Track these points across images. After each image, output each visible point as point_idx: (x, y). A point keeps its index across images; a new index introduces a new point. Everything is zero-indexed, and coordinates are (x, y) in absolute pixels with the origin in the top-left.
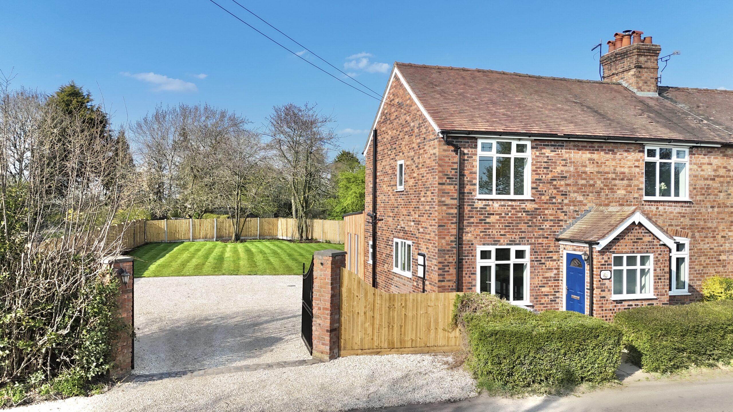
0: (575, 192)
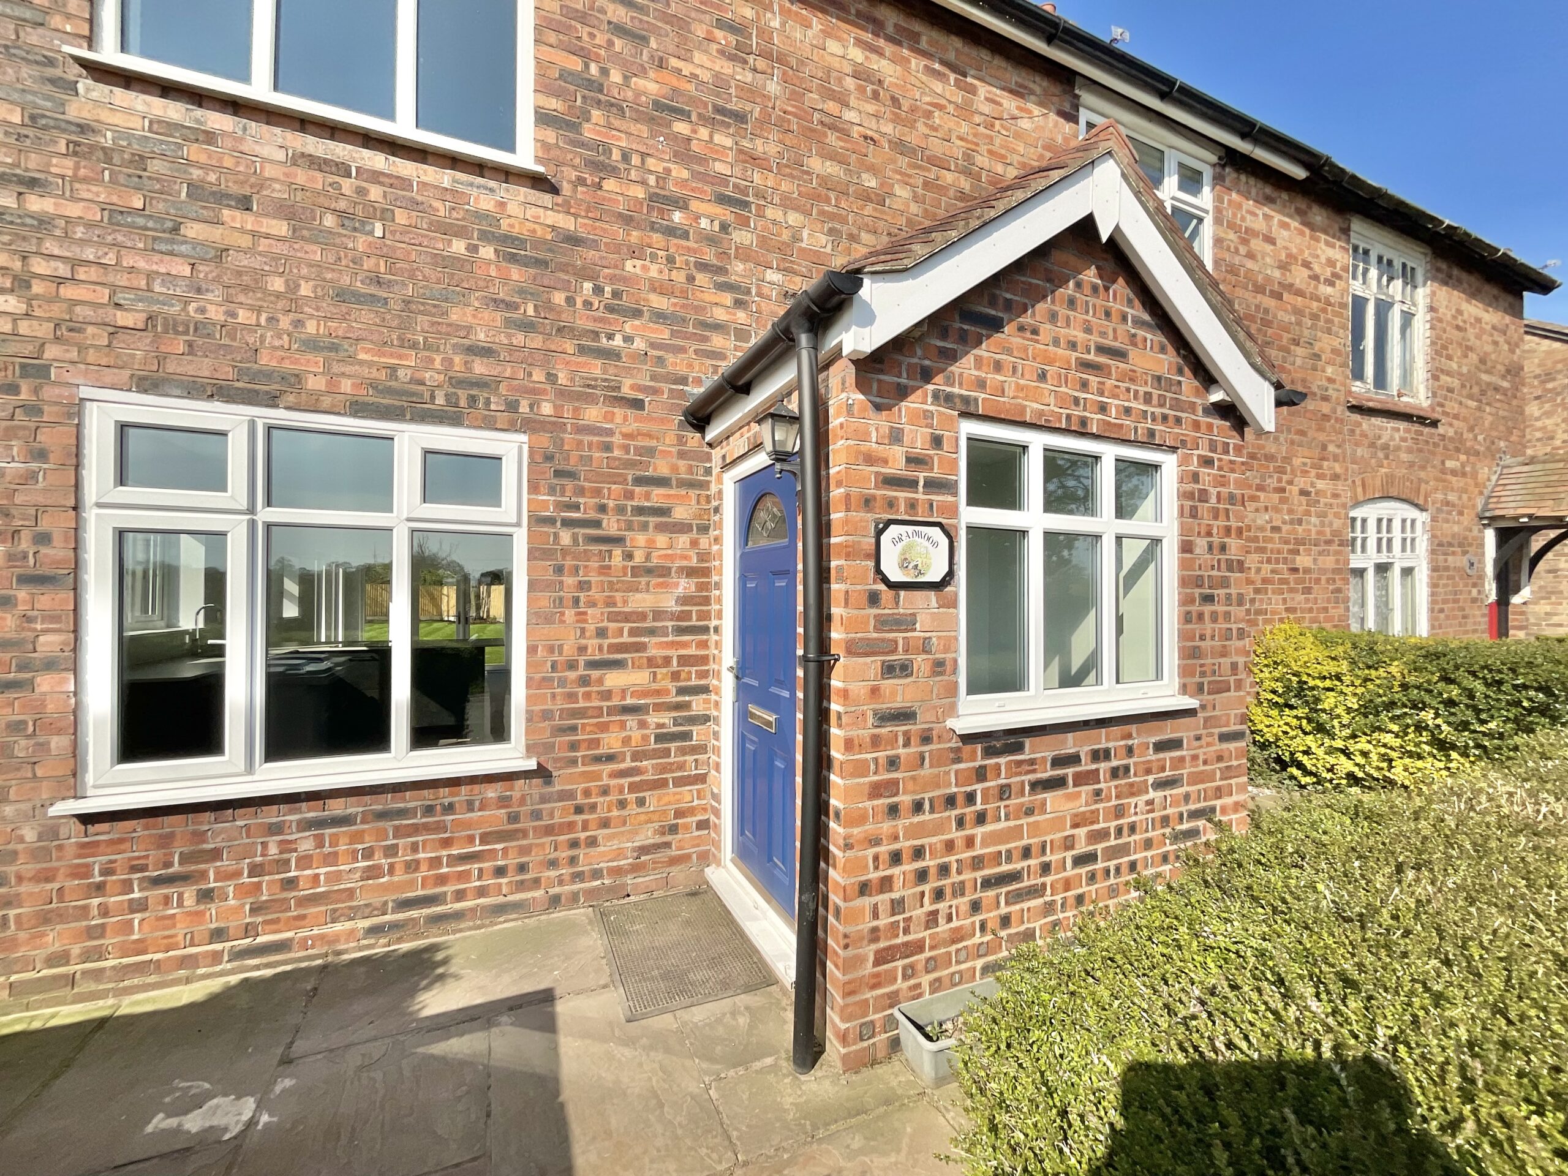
0: (787, 203)
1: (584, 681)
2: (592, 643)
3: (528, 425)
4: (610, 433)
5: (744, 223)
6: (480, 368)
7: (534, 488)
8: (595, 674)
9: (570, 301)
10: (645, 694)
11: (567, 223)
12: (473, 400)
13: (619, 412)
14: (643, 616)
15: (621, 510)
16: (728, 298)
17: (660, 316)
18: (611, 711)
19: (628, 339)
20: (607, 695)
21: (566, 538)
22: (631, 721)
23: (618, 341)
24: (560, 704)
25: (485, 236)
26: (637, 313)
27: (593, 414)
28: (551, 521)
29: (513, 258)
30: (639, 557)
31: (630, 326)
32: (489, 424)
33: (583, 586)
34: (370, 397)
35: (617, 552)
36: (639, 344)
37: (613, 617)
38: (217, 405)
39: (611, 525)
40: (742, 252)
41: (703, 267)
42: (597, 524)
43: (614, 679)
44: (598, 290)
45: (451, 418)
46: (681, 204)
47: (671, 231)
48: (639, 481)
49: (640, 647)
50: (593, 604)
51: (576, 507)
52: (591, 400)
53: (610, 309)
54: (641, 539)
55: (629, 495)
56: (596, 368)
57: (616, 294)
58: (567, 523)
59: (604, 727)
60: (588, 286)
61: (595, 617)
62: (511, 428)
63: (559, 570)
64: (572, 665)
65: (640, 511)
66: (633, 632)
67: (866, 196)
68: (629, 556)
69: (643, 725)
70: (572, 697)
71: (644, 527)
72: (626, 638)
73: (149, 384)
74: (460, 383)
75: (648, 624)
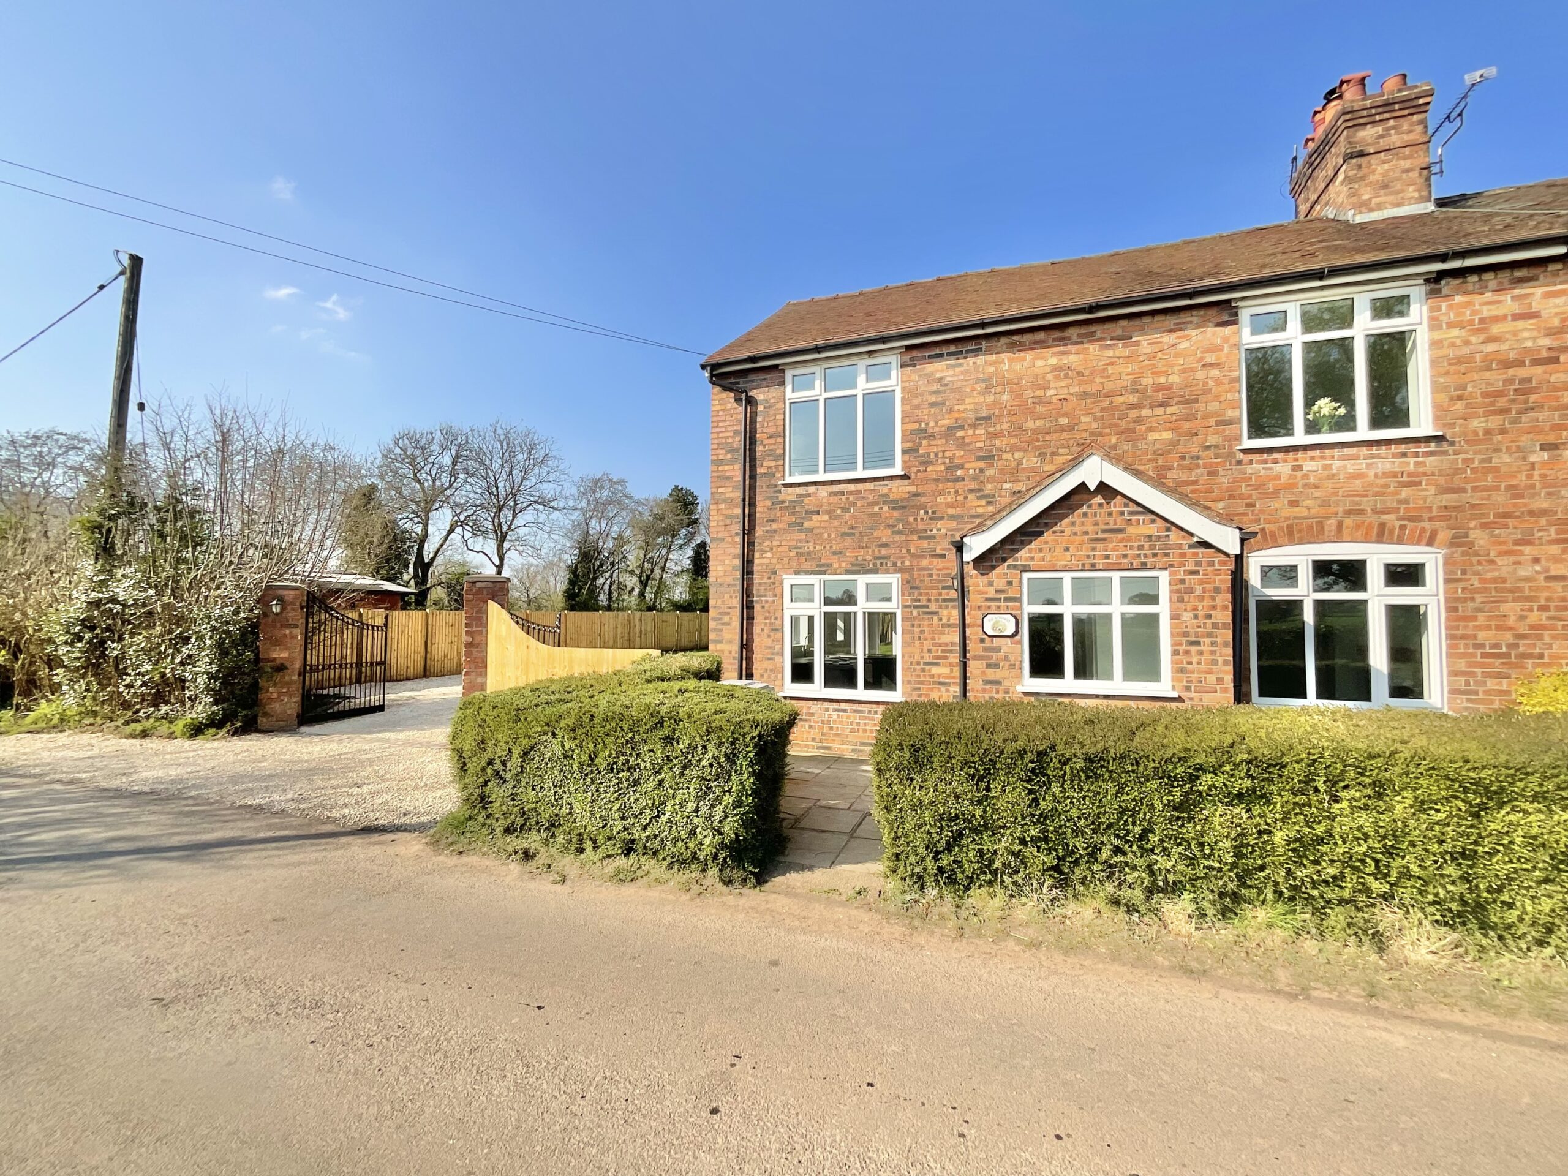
1: (923, 670)
2: (926, 655)
3: (900, 571)
4: (931, 569)
5: (992, 465)
6: (884, 551)
7: (903, 594)
8: (927, 668)
9: (915, 519)
10: (948, 677)
11: (913, 489)
12: (881, 564)
13: (935, 560)
14: (947, 645)
15: (937, 600)
16: (983, 502)
17: (952, 517)
18: (934, 683)
19: (939, 530)
20: (932, 676)
21: (915, 612)
22: (943, 689)
23: (935, 531)
24: (914, 678)
25: (884, 503)
26: (942, 518)
27: (925, 563)
28: (910, 606)
29: (894, 508)
30: (944, 620)
31: (939, 524)
32: (887, 572)
33: (922, 632)
34: (850, 567)
35: (936, 618)
36: (943, 531)
37: (934, 645)
38: (812, 576)
39: (933, 607)
40: (990, 480)
41: (971, 491)
42: (927, 607)
43: (935, 670)
44: (926, 513)
45: (875, 571)
46: (961, 466)
47: (957, 480)
48: (944, 588)
49: (946, 658)
50: (926, 639)
51: (919, 600)
52: (923, 557)
53: (931, 519)
54: (945, 612)
55: (940, 594)
56: (925, 544)
57: (933, 513)
58: (916, 607)
59: (932, 690)
60: (922, 512)
61: (927, 644)
62: (895, 572)
63: (913, 626)
64: (918, 663)
65: (945, 600)
66: (942, 651)
67: (1062, 430)
68: (941, 619)
69: (947, 691)
70: (918, 676)
71: (947, 607)
72: (940, 654)
73: (797, 573)
74: (876, 558)
75: (949, 648)
